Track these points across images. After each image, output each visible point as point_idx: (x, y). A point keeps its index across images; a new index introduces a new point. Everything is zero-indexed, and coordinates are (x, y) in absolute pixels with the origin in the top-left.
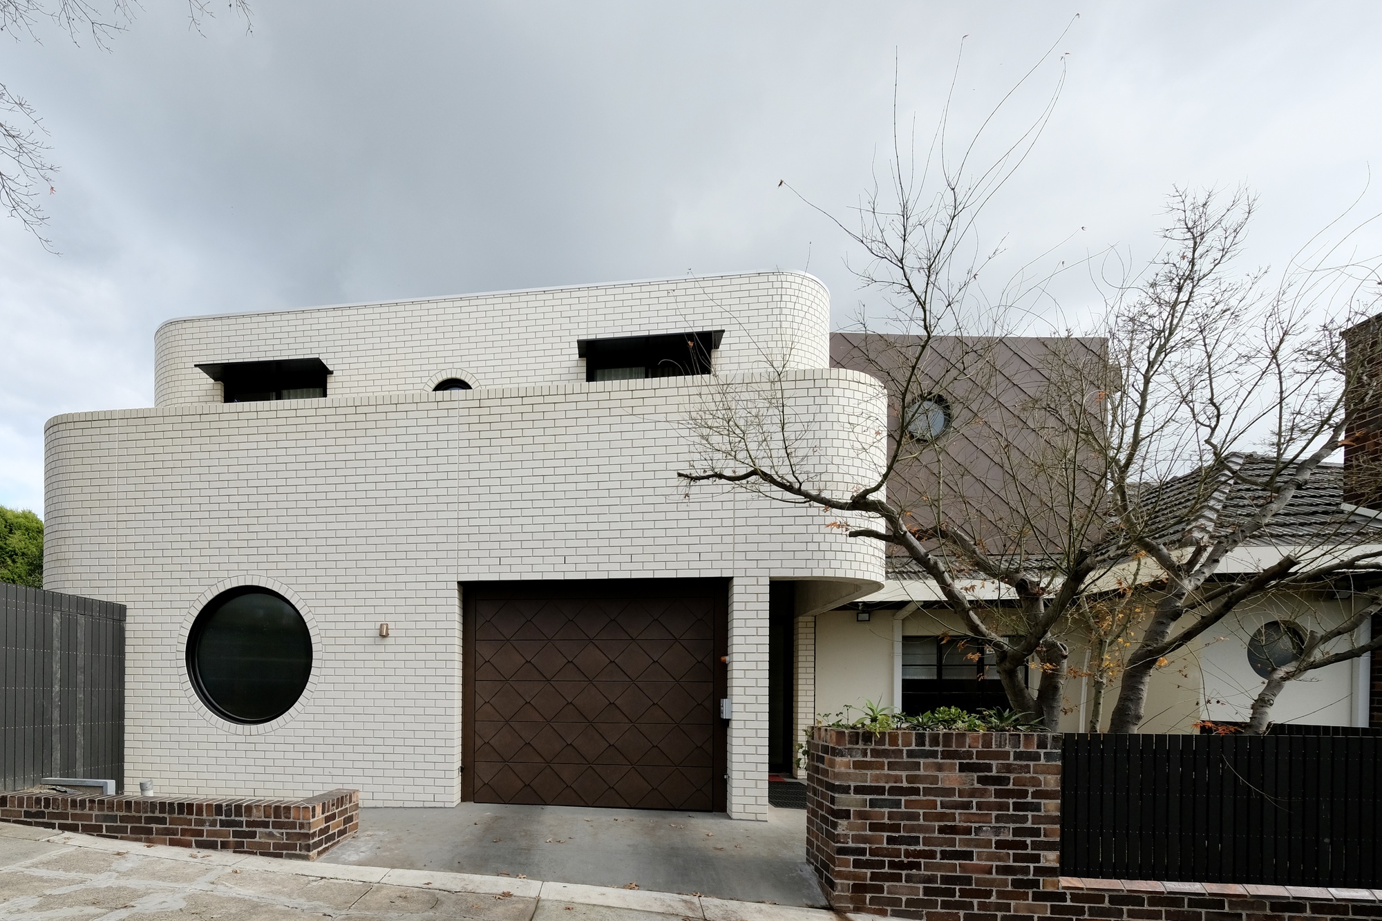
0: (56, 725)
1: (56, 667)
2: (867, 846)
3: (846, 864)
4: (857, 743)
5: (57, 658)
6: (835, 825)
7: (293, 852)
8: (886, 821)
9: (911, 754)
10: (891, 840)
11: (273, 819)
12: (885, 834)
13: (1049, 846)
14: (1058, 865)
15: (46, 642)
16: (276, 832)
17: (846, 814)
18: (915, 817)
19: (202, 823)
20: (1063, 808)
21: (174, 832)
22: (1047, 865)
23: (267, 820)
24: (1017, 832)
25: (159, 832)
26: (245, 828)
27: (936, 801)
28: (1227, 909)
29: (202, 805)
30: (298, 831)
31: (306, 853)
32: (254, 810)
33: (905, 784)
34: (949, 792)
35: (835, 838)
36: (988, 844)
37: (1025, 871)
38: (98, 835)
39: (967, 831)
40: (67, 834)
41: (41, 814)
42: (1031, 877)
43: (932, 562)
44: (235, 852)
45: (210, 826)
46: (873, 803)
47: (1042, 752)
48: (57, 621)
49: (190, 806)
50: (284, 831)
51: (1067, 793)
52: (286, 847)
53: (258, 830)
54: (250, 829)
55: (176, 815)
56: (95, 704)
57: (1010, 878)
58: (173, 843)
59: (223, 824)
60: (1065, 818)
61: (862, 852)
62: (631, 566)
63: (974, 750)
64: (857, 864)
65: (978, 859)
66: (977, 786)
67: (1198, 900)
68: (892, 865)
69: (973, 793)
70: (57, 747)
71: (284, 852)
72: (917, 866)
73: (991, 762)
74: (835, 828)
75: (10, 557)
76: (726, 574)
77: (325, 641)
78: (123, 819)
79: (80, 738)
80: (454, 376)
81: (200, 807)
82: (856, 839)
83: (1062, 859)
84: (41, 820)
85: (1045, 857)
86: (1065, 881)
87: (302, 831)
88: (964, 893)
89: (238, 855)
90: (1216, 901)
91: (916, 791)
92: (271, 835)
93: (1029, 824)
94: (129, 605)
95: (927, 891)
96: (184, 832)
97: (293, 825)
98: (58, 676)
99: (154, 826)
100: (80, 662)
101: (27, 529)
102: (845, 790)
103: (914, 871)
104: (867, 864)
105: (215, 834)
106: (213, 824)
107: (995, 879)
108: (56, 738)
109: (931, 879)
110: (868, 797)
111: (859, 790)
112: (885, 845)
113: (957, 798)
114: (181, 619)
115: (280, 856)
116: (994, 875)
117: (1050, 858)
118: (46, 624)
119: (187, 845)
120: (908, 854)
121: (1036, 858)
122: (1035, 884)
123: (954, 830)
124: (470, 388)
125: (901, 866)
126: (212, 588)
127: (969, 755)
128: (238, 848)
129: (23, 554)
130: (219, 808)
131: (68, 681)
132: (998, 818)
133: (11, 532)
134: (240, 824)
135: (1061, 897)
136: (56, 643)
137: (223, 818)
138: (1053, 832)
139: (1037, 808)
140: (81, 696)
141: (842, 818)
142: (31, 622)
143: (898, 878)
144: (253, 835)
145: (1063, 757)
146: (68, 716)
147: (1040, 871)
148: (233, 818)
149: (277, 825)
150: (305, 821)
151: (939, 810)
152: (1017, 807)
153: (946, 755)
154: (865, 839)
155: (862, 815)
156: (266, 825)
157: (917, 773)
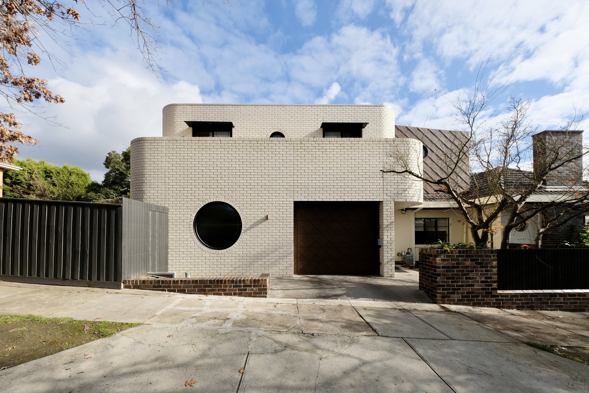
0: (150, 253)
1: (150, 231)
2: (446, 284)
3: (440, 289)
4: (442, 254)
5: (150, 228)
6: (436, 278)
7: (261, 295)
8: (451, 276)
9: (457, 256)
10: (452, 282)
11: (253, 284)
12: (451, 280)
13: (495, 282)
14: (497, 287)
15: (147, 223)
16: (254, 289)
17: (439, 275)
18: (459, 275)
19: (226, 287)
20: (498, 271)
21: (215, 290)
22: (494, 287)
23: (251, 284)
24: (486, 278)
25: (209, 291)
26: (242, 288)
27: (464, 270)
28: (539, 297)
29: (226, 280)
30: (262, 288)
31: (265, 295)
32: (246, 281)
33: (456, 265)
34: (467, 267)
35: (436, 282)
36: (478, 282)
37: (488, 289)
38: (184, 293)
39: (473, 278)
40: (172, 293)
41: (161, 286)
42: (490, 291)
43: (459, 200)
44: (239, 296)
45: (229, 287)
46: (447, 271)
47: (492, 255)
48: (150, 214)
49: (221, 281)
50: (257, 288)
51: (499, 266)
52: (258, 293)
53: (247, 288)
54: (245, 288)
55: (216, 284)
56: (160, 244)
57: (484, 291)
58: (214, 294)
59: (234, 287)
60: (499, 274)
61: (444, 286)
62: (351, 197)
63: (474, 255)
64: (443, 289)
65: (476, 286)
66: (475, 265)
67: (532, 295)
68: (453, 289)
69: (474, 267)
70: (151, 260)
71: (257, 295)
72: (459, 289)
73: (479, 258)
74: (436, 279)
75: (71, 184)
76: (381, 200)
77: (246, 221)
78: (194, 287)
79: (157, 257)
80: (278, 131)
81: (225, 281)
82: (442, 282)
83: (498, 285)
84: (160, 289)
85: (493, 285)
86: (499, 292)
87: (264, 288)
88: (472, 296)
89: (240, 297)
90: (536, 295)
91: (459, 267)
92: (252, 290)
93: (489, 276)
94: (169, 208)
95: (462, 297)
96: (219, 290)
97: (261, 286)
98: (151, 234)
99: (207, 289)
100: (157, 229)
101: (77, 174)
102: (439, 268)
103: (459, 291)
104: (446, 289)
105: (231, 290)
106: (231, 287)
107: (480, 292)
108: (150, 257)
109: (464, 293)
110: (446, 269)
111: (443, 267)
112: (451, 284)
113: (470, 269)
114: (191, 213)
115: (256, 297)
116: (480, 291)
117: (495, 285)
118: (147, 215)
119: (221, 295)
120: (457, 286)
121: (491, 285)
122: (491, 293)
123: (469, 278)
124: (284, 137)
125: (455, 289)
126: (203, 202)
127: (473, 256)
128: (240, 295)
129: (76, 184)
130: (233, 281)
131: (153, 236)
132: (481, 274)
133: (70, 175)
134: (241, 286)
135: (498, 296)
136: (150, 223)
137: (234, 284)
138: (495, 277)
139: (491, 271)
140: (157, 241)
141: (438, 276)
142: (143, 215)
143: (454, 293)
144: (246, 290)
145: (497, 256)
146: (153, 250)
147: (492, 289)
148: (238, 284)
149: (254, 286)
150: (265, 284)
151: (465, 272)
152: (486, 271)
153: (467, 256)
154: (445, 282)
155: (444, 275)
156: (250, 286)
157: (459, 262)
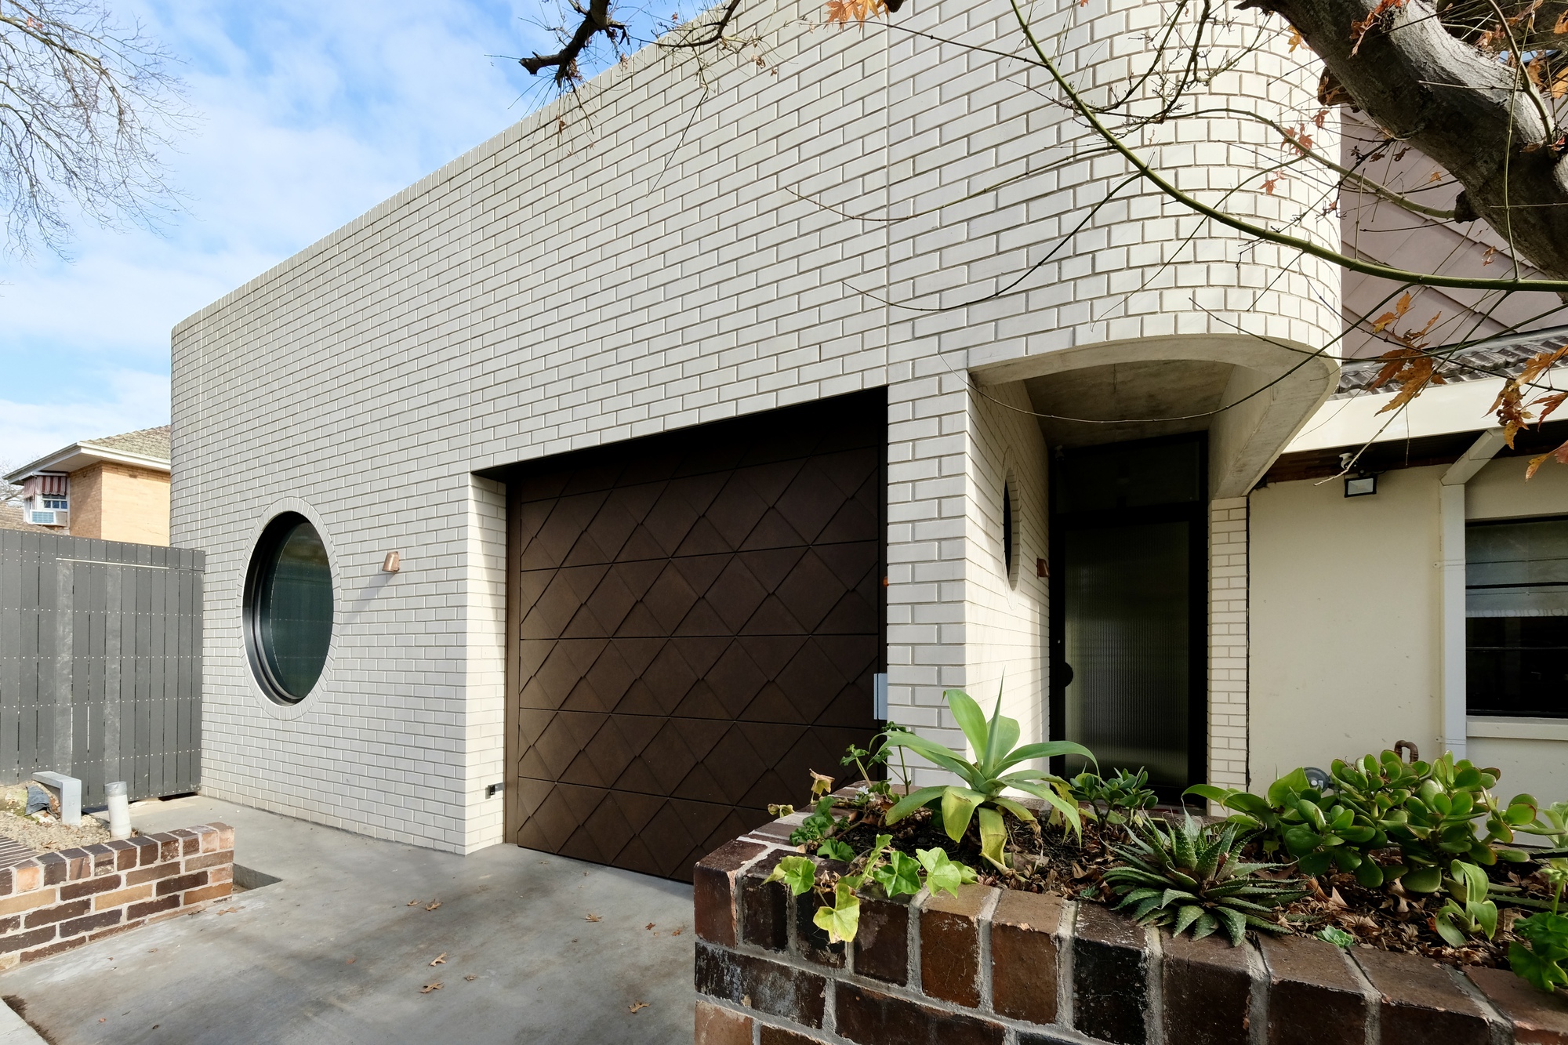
0: (64, 705)
1: (64, 630)
4: (780, 944)
5: (65, 619)
15: (43, 601)
48: (65, 571)
56: (143, 676)
70: (67, 732)
76: (873, 381)
77: (344, 584)
79: (113, 720)
94: (209, 551)
98: (69, 641)
100: (113, 623)
114: (239, 565)
118: (42, 576)
126: (261, 520)
131: (88, 647)
136: (64, 600)
140: (115, 666)
